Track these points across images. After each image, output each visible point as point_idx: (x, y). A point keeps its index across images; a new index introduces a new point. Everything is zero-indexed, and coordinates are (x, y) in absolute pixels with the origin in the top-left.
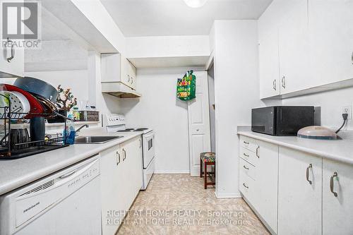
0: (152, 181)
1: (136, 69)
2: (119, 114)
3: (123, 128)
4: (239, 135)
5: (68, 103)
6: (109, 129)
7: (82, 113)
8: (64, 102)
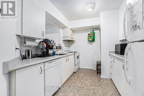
0: (78, 70)
1: (73, 31)
2: (68, 47)
3: (69, 52)
4: (109, 55)
5: (53, 44)
6: (65, 52)
7: (57, 47)
8: (52, 44)
